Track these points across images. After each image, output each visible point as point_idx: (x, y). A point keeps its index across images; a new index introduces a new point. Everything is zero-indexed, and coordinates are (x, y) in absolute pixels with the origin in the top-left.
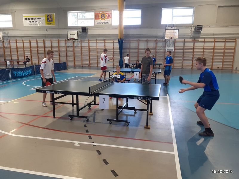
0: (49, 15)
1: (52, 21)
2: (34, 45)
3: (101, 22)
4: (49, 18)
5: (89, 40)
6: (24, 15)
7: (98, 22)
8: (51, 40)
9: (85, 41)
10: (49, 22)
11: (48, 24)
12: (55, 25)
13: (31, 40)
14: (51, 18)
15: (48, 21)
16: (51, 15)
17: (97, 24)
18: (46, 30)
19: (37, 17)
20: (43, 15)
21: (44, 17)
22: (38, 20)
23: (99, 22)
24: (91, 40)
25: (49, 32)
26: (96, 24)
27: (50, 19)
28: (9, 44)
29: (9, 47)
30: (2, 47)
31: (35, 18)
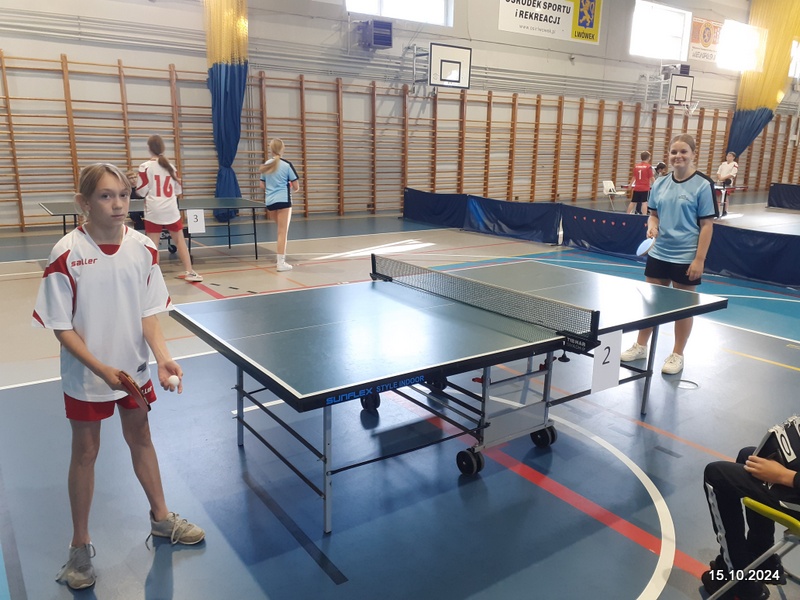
0: (585, 1)
2: (526, 116)
3: (701, 51)
4: (586, 12)
7: (695, 51)
8: (582, 100)
10: (582, 29)
11: (579, 35)
12: (597, 43)
14: (589, 13)
15: (580, 24)
16: (591, 1)
18: (572, 59)
21: (571, 5)
23: (698, 51)
25: (578, 70)
26: (691, 57)
27: (587, 17)
28: (429, 107)
29: (428, 123)
30: (396, 121)
31: (543, 1)
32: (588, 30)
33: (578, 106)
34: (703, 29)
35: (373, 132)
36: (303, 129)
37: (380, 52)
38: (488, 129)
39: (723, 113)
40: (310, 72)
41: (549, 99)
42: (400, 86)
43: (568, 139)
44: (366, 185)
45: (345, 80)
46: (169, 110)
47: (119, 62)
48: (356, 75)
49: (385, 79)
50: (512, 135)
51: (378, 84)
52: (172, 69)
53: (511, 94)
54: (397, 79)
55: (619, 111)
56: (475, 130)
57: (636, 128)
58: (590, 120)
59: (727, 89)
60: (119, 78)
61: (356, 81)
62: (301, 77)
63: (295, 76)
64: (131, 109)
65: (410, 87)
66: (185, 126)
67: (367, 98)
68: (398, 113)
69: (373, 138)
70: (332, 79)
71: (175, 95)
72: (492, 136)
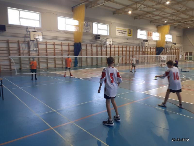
1: (131, 34)
2: (121, 49)
6: (117, 27)
10: (129, 34)
11: (129, 35)
18: (128, 39)
19: (124, 30)
20: (127, 29)
21: (127, 31)
22: (124, 32)
25: (129, 41)
27: (130, 32)
28: (105, 48)
29: (105, 51)
30: (100, 51)
31: (123, 30)
32: (130, 35)
33: (129, 47)
34: (149, 34)
35: (97, 52)
36: (87, 52)
37: (98, 40)
38: (115, 52)
39: (154, 48)
40: (88, 43)
41: (125, 46)
42: (101, 45)
43: (128, 53)
44: (96, 61)
45: (93, 45)
46: (68, 50)
47: (62, 43)
48: (95, 44)
49: (99, 44)
50: (119, 53)
51: (98, 45)
52: (69, 44)
53: (118, 46)
54: (100, 44)
55: (136, 48)
56: (113, 52)
57: (139, 51)
58: (131, 49)
59: (155, 43)
60: (61, 45)
61: (95, 45)
62: (87, 44)
63: (85, 44)
64: (63, 50)
65: (103, 45)
66: (70, 52)
67: (96, 47)
68: (101, 49)
69: (97, 53)
70: (91, 44)
71: (69, 47)
72: (116, 53)
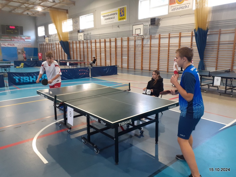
0: (121, 9)
3: (177, 7)
5: (160, 36)
6: (102, 13)
7: (172, 8)
9: (156, 37)
11: (120, 19)
12: (126, 20)
13: (106, 39)
14: (123, 12)
15: (120, 16)
16: (123, 8)
17: (172, 11)
18: (119, 27)
20: (116, 10)
22: (112, 16)
23: (175, 7)
24: (162, 35)
26: (170, 11)
31: (110, 14)
32: (123, 17)
38: (100, 48)
41: (113, 39)
50: (105, 49)
53: (104, 39)
